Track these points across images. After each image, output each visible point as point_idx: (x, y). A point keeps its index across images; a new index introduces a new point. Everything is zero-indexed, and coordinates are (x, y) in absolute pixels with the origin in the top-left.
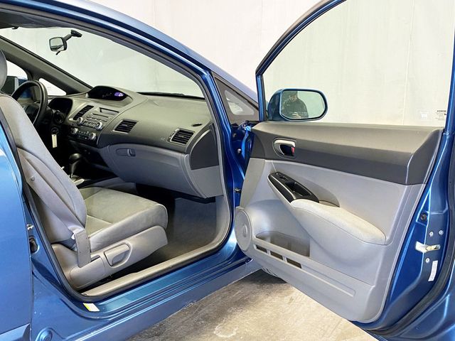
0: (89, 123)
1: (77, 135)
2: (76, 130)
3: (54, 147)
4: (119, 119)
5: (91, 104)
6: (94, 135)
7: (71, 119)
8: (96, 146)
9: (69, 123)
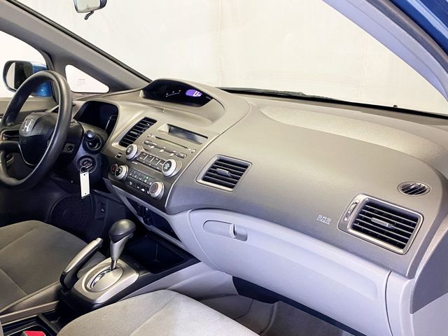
0: (150, 158)
1: (126, 180)
2: (125, 169)
3: (83, 195)
4: (207, 154)
5: (152, 114)
6: (161, 187)
7: (115, 145)
8: (164, 210)
9: (112, 150)
